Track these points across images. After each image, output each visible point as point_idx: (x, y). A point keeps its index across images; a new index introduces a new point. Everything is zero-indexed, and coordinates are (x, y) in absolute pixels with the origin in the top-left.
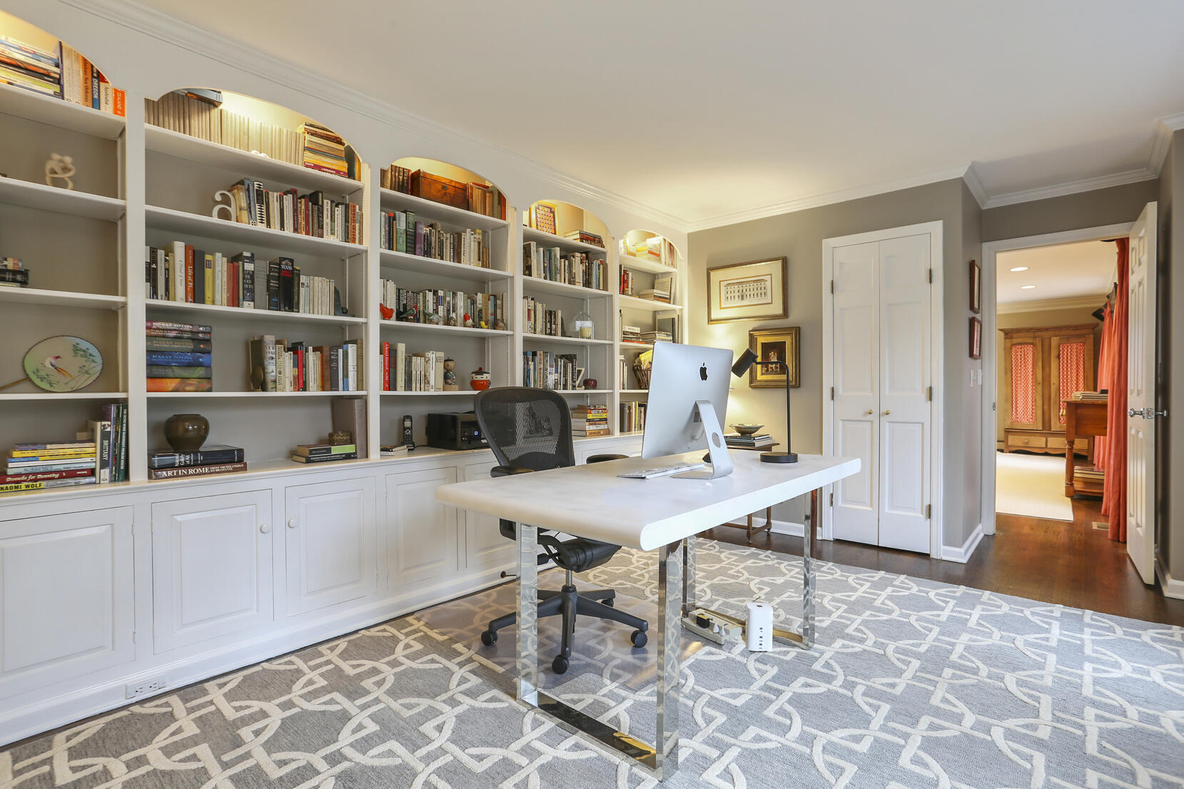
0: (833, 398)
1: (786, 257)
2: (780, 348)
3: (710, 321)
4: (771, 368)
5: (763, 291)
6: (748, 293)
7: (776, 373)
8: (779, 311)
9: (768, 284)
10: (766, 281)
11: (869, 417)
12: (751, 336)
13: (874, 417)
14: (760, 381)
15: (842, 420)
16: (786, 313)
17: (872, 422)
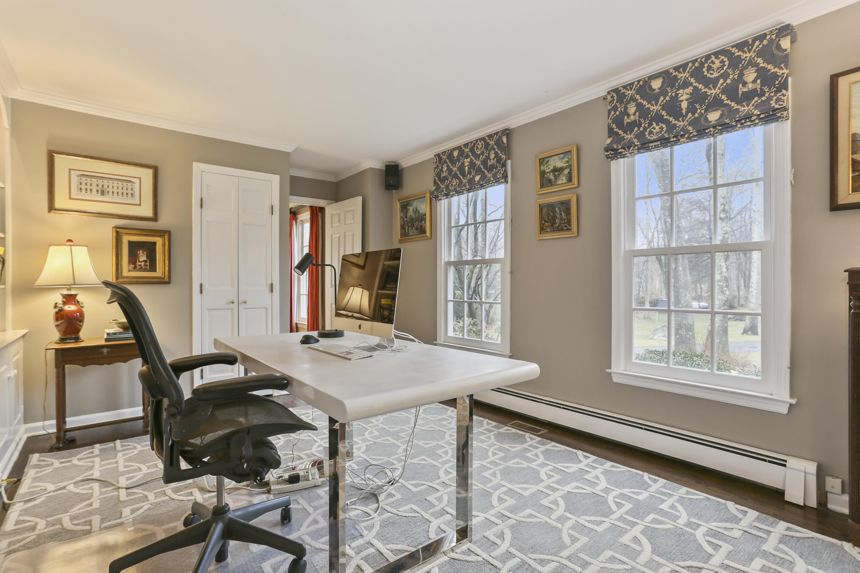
0: (201, 292)
1: (157, 167)
2: (150, 248)
3: (51, 207)
4: (140, 265)
5: (130, 192)
6: (111, 190)
7: (145, 270)
8: (149, 213)
9: (137, 186)
10: (134, 183)
11: (231, 306)
12: (117, 232)
13: (235, 306)
14: (127, 277)
15: (208, 310)
16: (155, 218)
17: (232, 309)
